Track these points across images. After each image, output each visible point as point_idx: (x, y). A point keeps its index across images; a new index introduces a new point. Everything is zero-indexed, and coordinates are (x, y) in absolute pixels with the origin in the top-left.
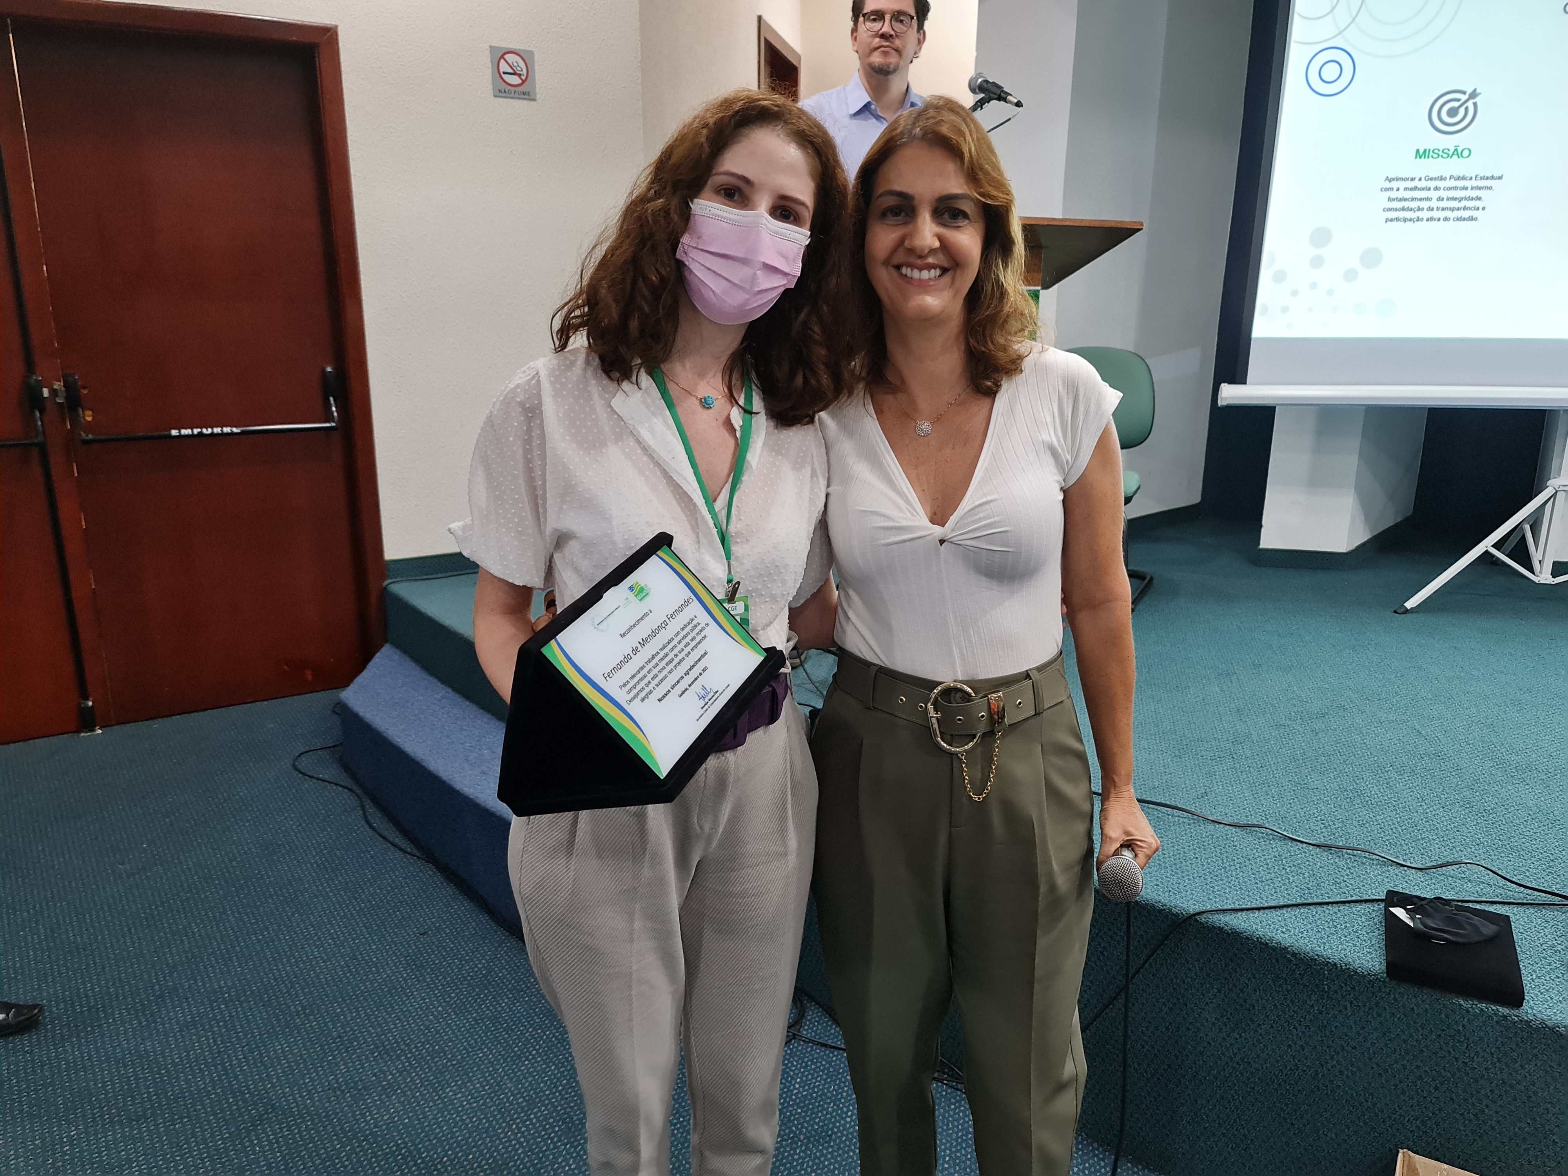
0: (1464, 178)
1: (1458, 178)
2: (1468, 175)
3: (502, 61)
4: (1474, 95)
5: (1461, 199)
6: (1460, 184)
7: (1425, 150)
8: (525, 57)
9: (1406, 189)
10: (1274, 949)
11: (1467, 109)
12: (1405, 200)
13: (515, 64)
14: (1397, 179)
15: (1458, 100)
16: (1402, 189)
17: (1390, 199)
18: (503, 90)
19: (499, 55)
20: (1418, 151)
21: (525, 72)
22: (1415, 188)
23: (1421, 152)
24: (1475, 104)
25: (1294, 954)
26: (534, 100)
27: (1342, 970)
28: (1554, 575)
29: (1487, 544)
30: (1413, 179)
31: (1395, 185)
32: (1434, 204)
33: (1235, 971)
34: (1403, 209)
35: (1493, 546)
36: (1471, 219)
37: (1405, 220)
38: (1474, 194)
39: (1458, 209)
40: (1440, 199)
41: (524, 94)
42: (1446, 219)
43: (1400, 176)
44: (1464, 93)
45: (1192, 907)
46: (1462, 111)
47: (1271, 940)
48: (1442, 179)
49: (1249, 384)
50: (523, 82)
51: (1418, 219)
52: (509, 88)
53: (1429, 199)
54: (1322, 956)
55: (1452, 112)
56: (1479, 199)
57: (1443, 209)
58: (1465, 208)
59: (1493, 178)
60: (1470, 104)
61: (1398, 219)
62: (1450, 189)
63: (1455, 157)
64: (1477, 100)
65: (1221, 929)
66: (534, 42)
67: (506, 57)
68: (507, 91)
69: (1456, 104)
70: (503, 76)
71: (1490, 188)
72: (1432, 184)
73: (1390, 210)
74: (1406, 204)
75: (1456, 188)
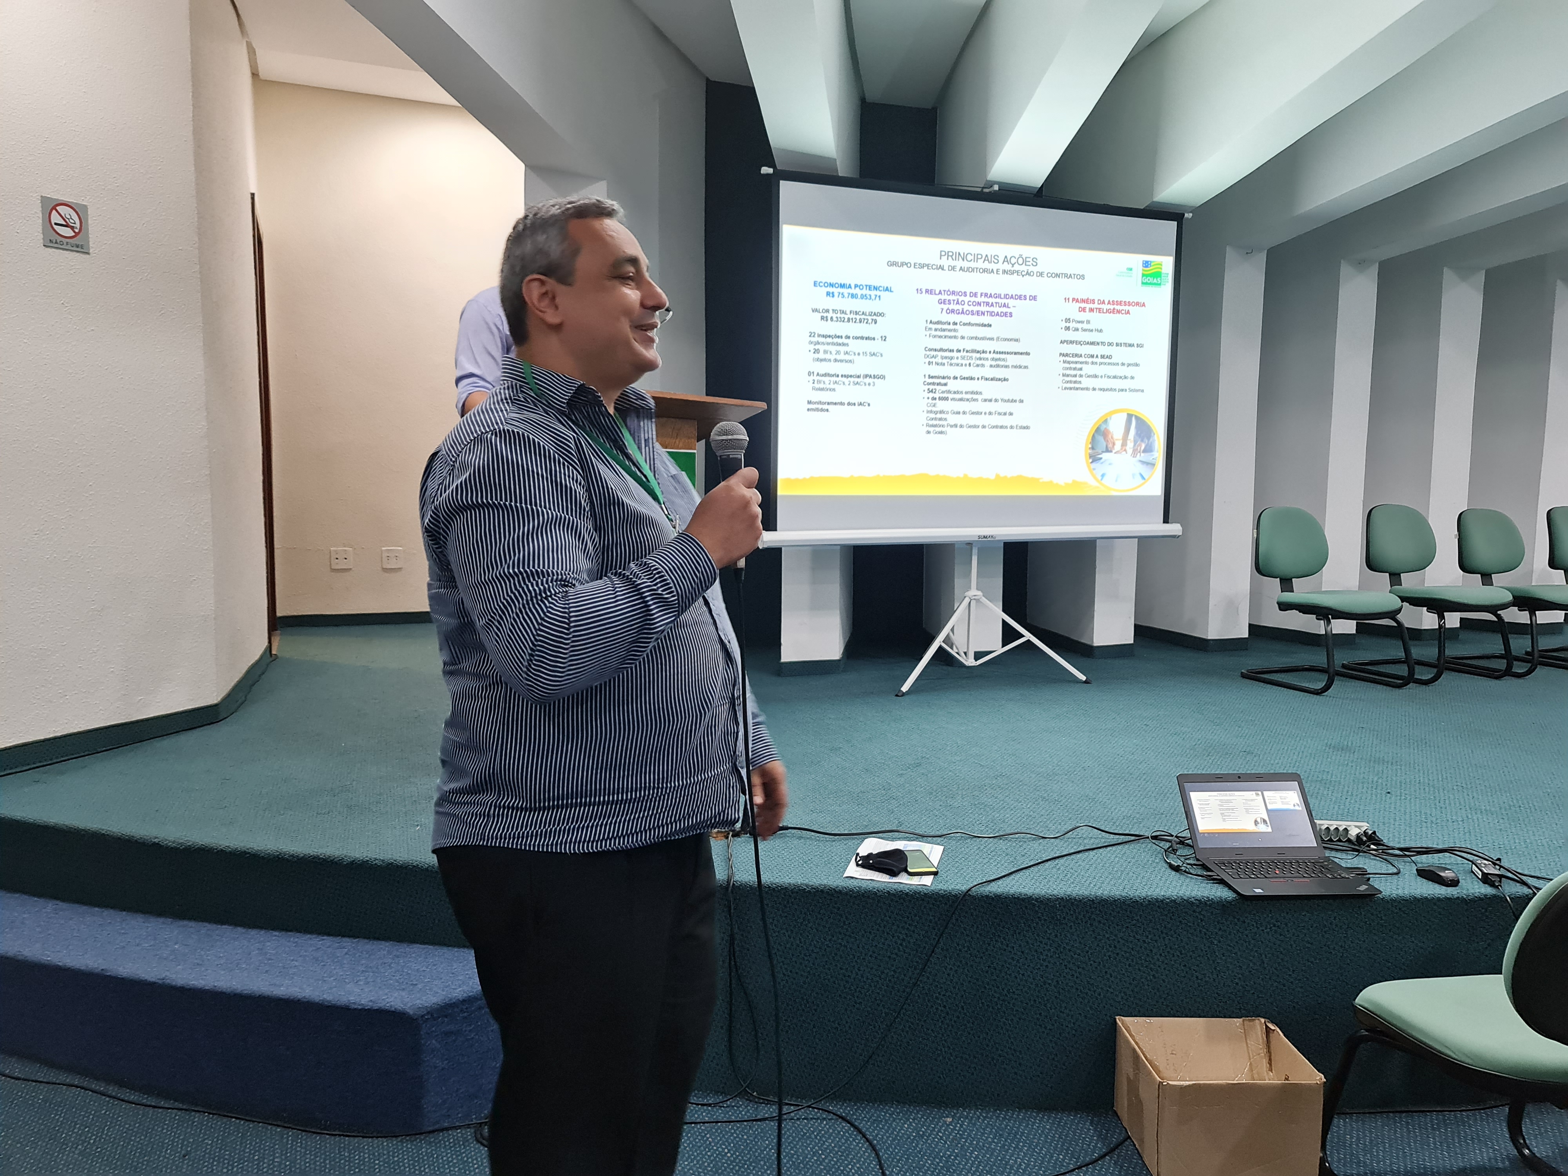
3: (54, 211)
8: (80, 211)
10: (1023, 900)
13: (69, 217)
18: (53, 241)
19: (51, 206)
21: (78, 225)
25: (1036, 900)
26: (88, 253)
27: (1067, 900)
29: (940, 641)
33: (999, 925)
35: (943, 641)
41: (77, 247)
45: (964, 888)
47: (1020, 894)
49: (776, 531)
50: (77, 234)
52: (63, 239)
54: (1054, 895)
65: (987, 896)
66: (88, 197)
67: (58, 208)
68: (58, 241)
70: (56, 227)
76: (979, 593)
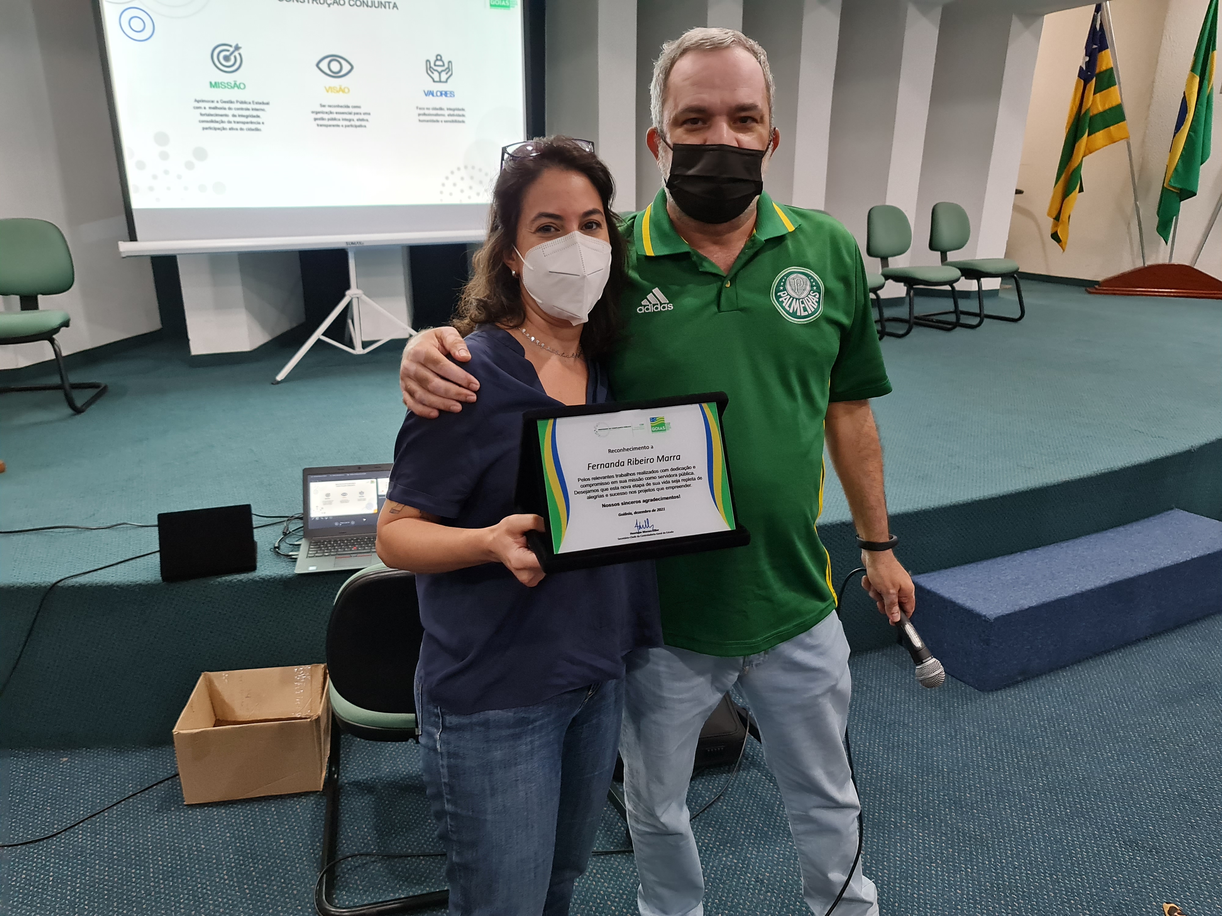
0: (245, 103)
1: (242, 103)
2: (248, 100)
4: (237, 48)
5: (247, 117)
6: (244, 106)
7: (215, 83)
9: (210, 108)
11: (235, 57)
12: (212, 115)
14: (203, 101)
15: (228, 51)
16: (207, 108)
17: (201, 115)
20: (211, 83)
22: (215, 108)
23: (213, 83)
24: (240, 54)
28: (364, 347)
29: (318, 334)
30: (213, 102)
31: (202, 105)
32: (231, 119)
34: (212, 121)
35: (323, 334)
36: (257, 130)
37: (215, 129)
38: (255, 113)
39: (247, 123)
40: (234, 116)
42: (241, 129)
43: (204, 99)
44: (231, 46)
46: (232, 58)
48: (231, 102)
49: (141, 241)
51: (224, 129)
53: (226, 115)
55: (227, 58)
56: (258, 117)
57: (238, 122)
58: (252, 123)
59: (263, 103)
60: (236, 53)
61: (210, 128)
62: (238, 109)
63: (236, 88)
64: (241, 51)
69: (227, 53)
71: (263, 110)
72: (227, 106)
73: (203, 122)
74: (214, 118)
75: (242, 109)
76: (359, 292)
